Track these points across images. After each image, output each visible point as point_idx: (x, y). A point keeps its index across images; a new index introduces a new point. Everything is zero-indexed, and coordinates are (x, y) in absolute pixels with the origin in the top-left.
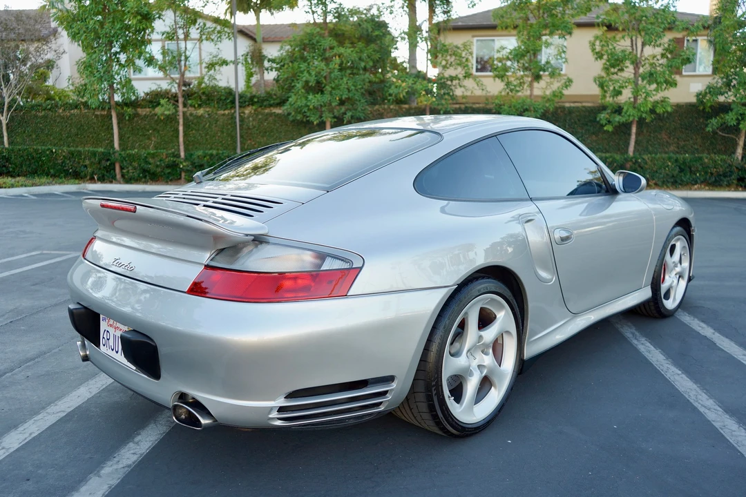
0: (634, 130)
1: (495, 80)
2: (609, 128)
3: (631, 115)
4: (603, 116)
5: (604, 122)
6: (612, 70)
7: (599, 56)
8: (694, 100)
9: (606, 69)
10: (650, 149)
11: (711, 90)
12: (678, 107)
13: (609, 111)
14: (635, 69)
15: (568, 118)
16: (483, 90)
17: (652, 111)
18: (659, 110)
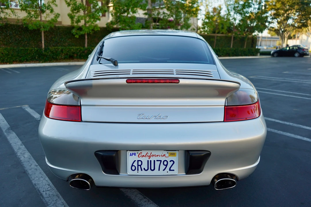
0: (86, 37)
1: (21, 11)
2: (77, 36)
3: (86, 31)
4: (74, 31)
5: (74, 34)
6: (74, 11)
7: (69, 5)
8: (105, 26)
9: (72, 11)
10: (92, 45)
11: (112, 23)
12: (101, 28)
13: (76, 29)
14: (84, 12)
15: (58, 31)
16: (16, 15)
17: (93, 30)
18: (96, 30)
